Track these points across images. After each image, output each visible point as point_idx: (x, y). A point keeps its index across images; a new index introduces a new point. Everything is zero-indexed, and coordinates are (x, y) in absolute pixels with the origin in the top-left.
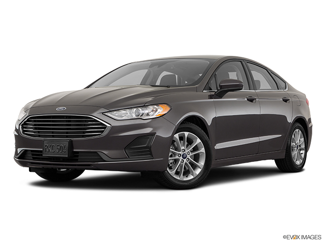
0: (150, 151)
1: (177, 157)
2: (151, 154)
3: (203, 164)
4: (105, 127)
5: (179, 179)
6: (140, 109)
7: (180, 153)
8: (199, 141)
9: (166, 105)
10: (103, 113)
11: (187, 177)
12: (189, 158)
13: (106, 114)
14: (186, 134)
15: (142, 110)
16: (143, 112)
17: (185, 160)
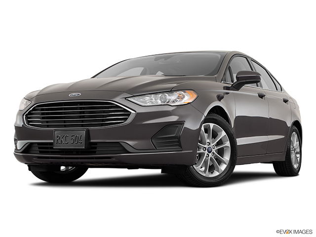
0: (179, 142)
1: (202, 151)
2: (180, 145)
3: (229, 159)
4: (129, 114)
5: (204, 175)
6: (167, 95)
7: (205, 146)
8: (224, 133)
9: (192, 92)
10: (125, 98)
11: (212, 173)
12: (215, 152)
13: (129, 99)
14: (212, 125)
15: (169, 95)
16: (170, 98)
17: (210, 154)
